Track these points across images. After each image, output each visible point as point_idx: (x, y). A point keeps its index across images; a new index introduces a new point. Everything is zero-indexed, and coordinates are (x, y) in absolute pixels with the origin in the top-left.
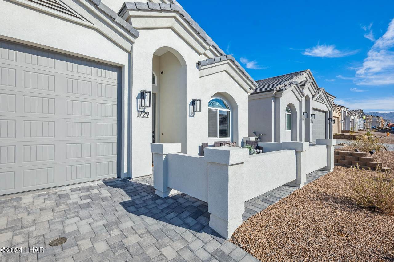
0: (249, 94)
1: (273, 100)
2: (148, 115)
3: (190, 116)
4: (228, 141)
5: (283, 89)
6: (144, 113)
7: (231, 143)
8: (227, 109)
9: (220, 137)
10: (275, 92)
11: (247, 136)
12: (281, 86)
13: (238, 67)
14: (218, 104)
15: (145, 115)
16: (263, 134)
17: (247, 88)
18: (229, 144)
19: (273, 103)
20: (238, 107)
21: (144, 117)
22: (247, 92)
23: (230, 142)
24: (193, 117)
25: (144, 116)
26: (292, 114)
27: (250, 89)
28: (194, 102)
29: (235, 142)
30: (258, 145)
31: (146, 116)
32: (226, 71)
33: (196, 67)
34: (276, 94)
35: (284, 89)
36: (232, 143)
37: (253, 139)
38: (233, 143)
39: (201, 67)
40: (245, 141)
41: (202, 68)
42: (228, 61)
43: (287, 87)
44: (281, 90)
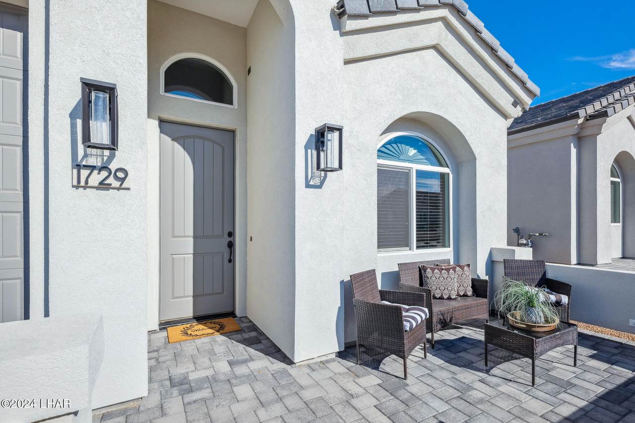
0: (511, 121)
1: (572, 145)
2: (123, 180)
3: (308, 186)
4: (444, 261)
5: (608, 110)
6: (104, 174)
7: (454, 269)
8: (441, 165)
9: (418, 247)
10: (580, 121)
11: (503, 244)
12: (597, 106)
13: (476, 31)
14: (412, 152)
15: (111, 180)
16: (540, 234)
17: (504, 100)
18: (448, 270)
19: (574, 151)
20: (475, 159)
21: (103, 186)
22: (505, 116)
23: (452, 263)
24: (320, 187)
25: (101, 183)
26: (624, 181)
27: (515, 104)
28: (319, 138)
29: (468, 265)
30: (545, 273)
31: (116, 184)
32: (436, 48)
33: (328, 22)
34: (582, 127)
35: (610, 111)
36: (458, 268)
37: (524, 254)
38: (460, 266)
39: (348, 22)
40: (498, 258)
41: (350, 25)
42: (444, 12)
43: (618, 106)
44: (603, 114)
